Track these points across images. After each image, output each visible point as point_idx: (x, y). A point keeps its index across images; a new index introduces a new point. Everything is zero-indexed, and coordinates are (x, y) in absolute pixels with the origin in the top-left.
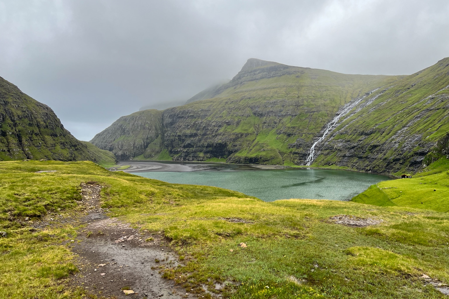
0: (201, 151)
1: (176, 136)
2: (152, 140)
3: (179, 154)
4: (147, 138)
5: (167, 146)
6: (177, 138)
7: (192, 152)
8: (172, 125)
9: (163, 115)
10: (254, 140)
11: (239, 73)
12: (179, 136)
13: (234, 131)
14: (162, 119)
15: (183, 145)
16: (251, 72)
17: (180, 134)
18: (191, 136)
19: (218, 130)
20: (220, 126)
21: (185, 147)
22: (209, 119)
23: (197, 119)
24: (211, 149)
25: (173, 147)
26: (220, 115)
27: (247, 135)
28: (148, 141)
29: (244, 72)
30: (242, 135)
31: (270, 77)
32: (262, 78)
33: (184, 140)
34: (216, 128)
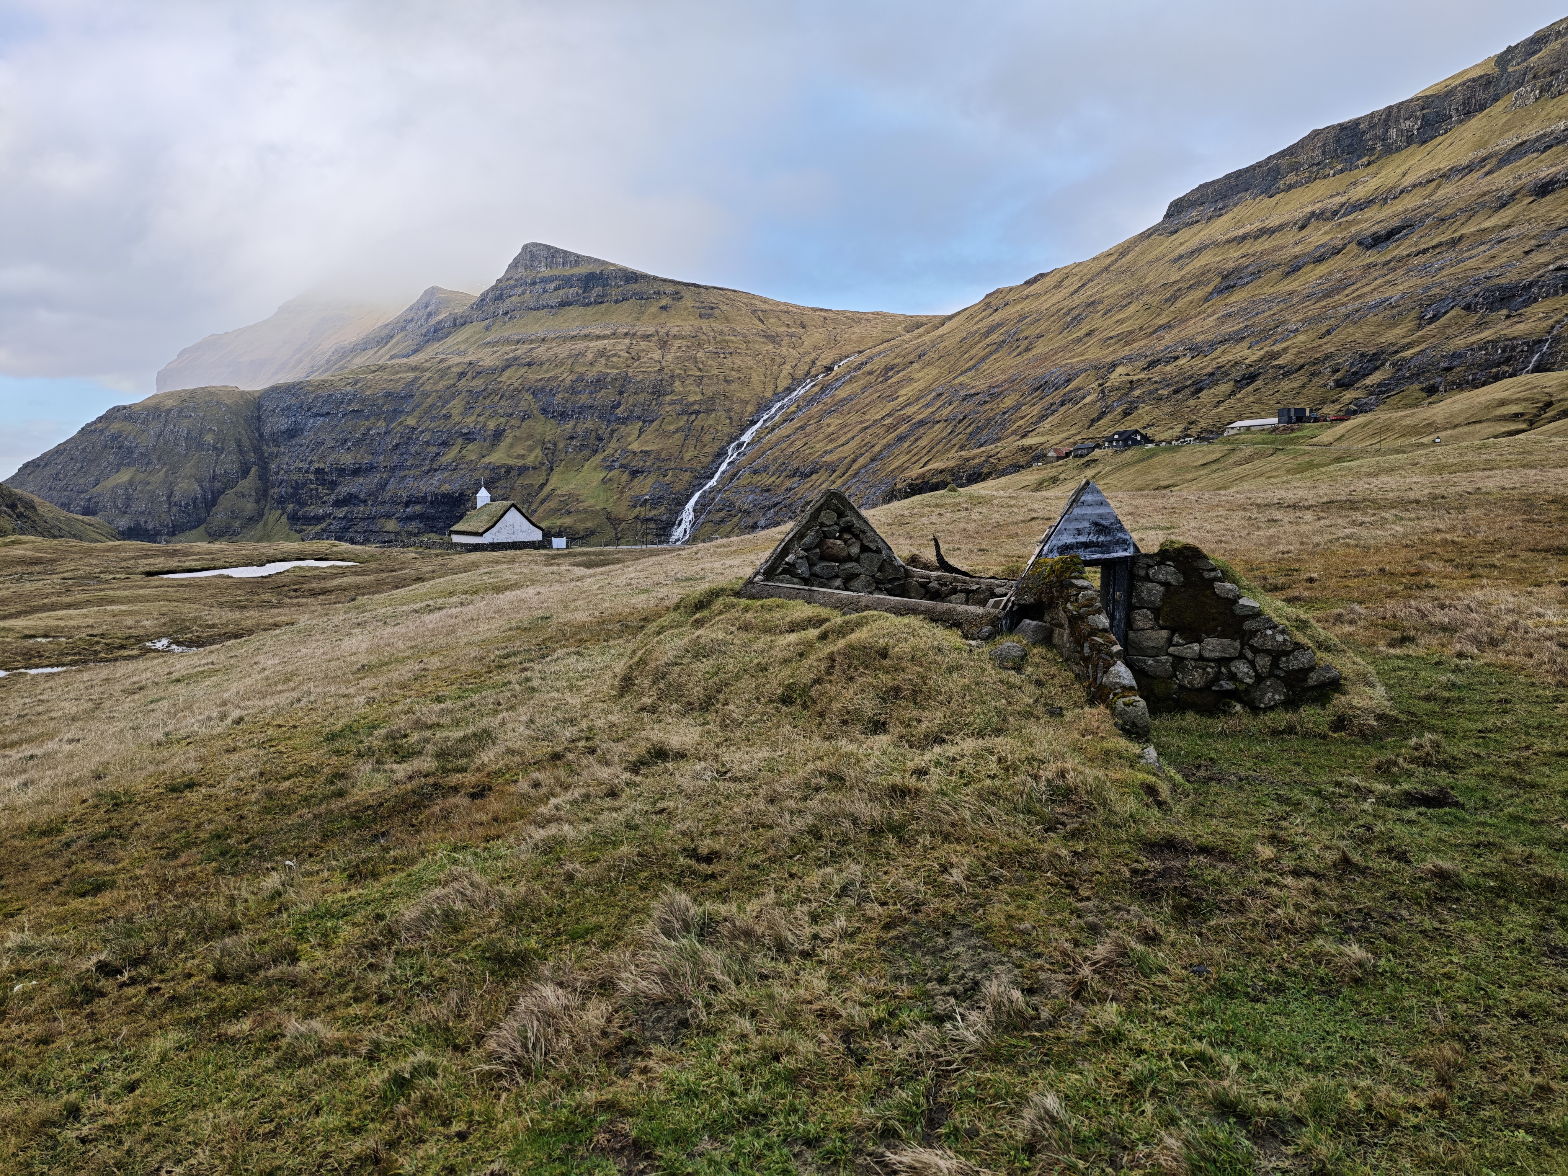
0: (389, 516)
1: (307, 472)
2: (230, 484)
3: (323, 526)
4: (214, 478)
5: (281, 501)
6: (312, 477)
7: (362, 519)
8: (293, 437)
9: (259, 408)
10: (543, 486)
11: (499, 281)
12: (318, 471)
13: (486, 460)
14: (259, 418)
15: (333, 497)
16: (534, 283)
17: (321, 466)
18: (357, 471)
19: (438, 454)
20: (445, 444)
21: (338, 504)
22: (411, 421)
23: (372, 420)
24: (418, 508)
25: (302, 504)
26: (444, 412)
27: (522, 470)
28: (217, 485)
29: (512, 282)
30: (509, 469)
31: (588, 304)
32: (563, 304)
33: (333, 485)
34: (434, 449)
